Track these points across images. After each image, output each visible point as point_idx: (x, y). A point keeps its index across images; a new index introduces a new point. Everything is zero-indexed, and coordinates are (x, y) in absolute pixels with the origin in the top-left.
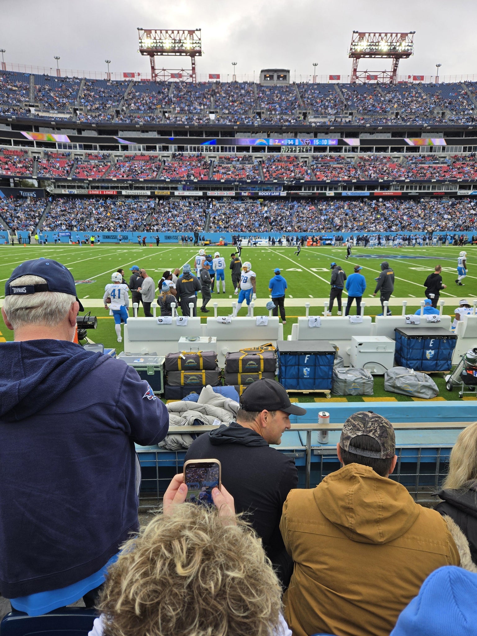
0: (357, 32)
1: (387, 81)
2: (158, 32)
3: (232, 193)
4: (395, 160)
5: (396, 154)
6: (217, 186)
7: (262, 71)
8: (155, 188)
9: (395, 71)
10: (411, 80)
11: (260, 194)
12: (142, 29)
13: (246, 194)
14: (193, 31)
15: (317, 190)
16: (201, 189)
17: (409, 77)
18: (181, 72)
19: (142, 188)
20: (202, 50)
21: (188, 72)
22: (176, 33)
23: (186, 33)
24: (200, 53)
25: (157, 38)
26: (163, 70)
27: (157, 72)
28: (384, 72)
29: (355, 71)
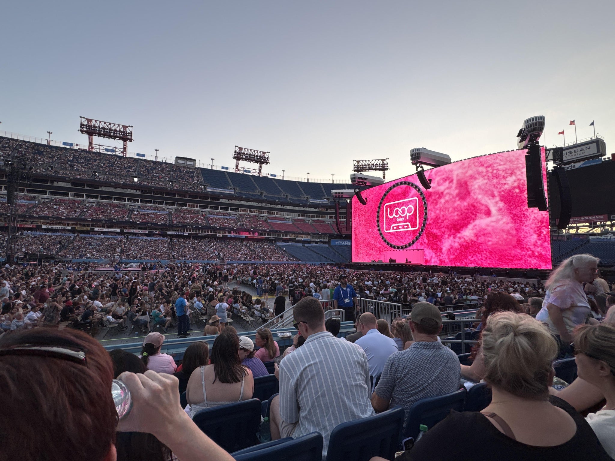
0: (238, 147)
1: (256, 175)
2: (98, 122)
3: (146, 232)
4: (261, 218)
6: (134, 225)
7: (177, 157)
8: (77, 225)
9: (260, 170)
10: (269, 177)
11: (168, 233)
12: (84, 118)
13: (157, 233)
14: (127, 127)
15: (211, 232)
16: (118, 227)
17: (269, 174)
18: (115, 149)
19: (64, 224)
20: (133, 138)
21: (120, 149)
22: (112, 125)
23: (121, 127)
24: (131, 140)
25: (96, 125)
26: (99, 145)
27: (93, 146)
28: (254, 170)
29: (237, 166)
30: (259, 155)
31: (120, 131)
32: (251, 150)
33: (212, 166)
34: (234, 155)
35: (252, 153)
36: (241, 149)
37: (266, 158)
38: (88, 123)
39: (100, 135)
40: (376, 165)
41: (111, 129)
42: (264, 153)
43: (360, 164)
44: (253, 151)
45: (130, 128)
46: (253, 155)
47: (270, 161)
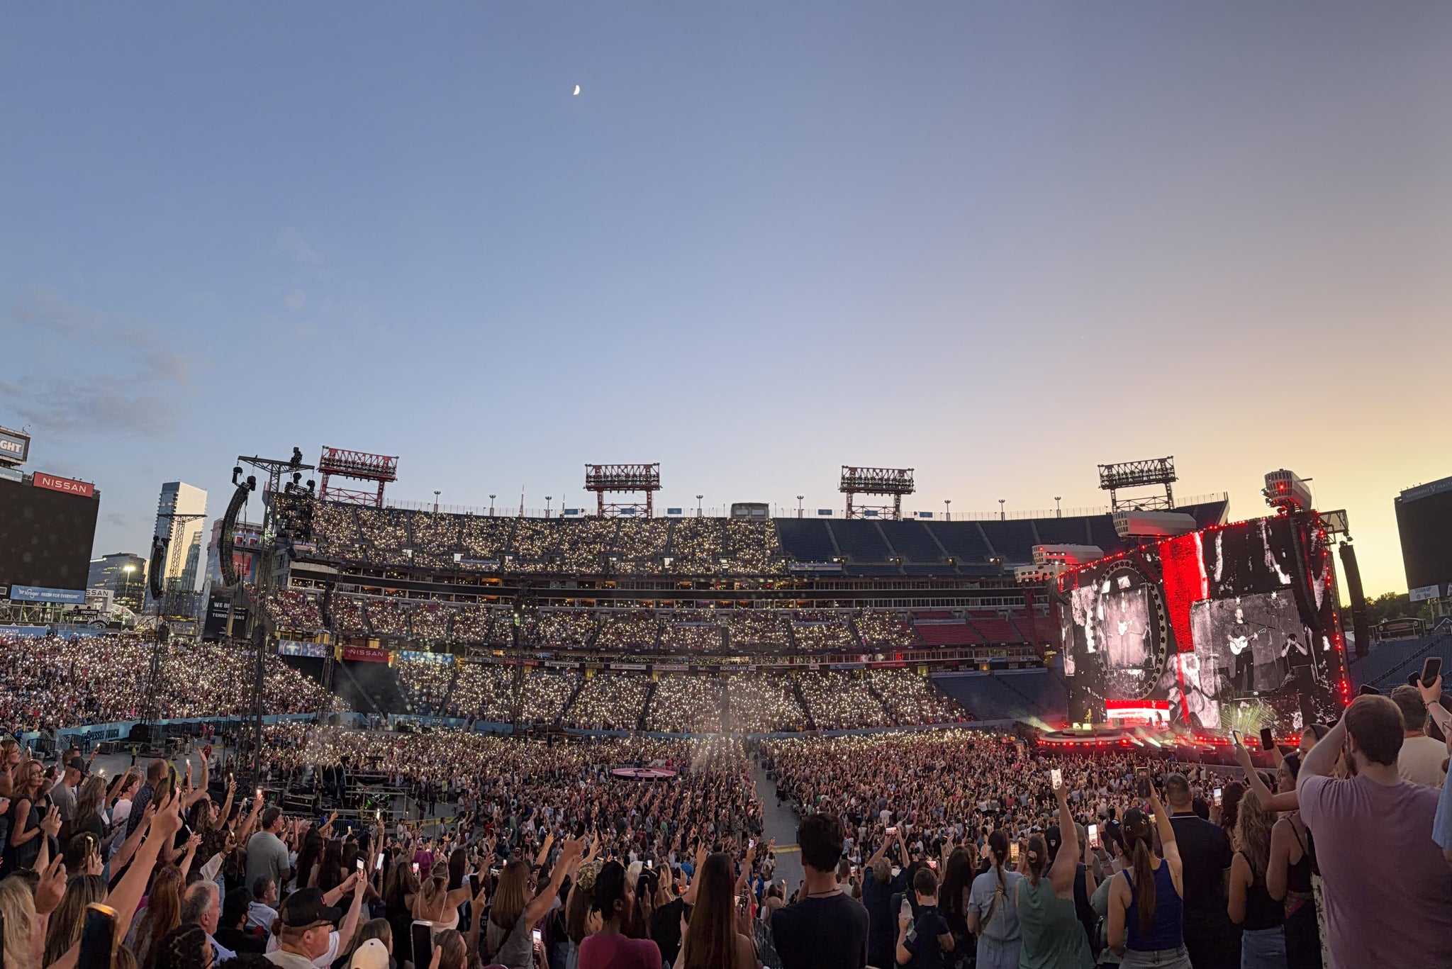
0: (847, 467)
1: (890, 517)
2: (609, 468)
4: (901, 615)
5: (902, 609)
7: (734, 505)
9: (897, 507)
10: (918, 518)
14: (651, 467)
17: (915, 513)
18: (634, 508)
20: (660, 484)
21: (643, 507)
22: (629, 467)
23: (642, 467)
24: (657, 487)
25: (608, 474)
26: (613, 505)
27: (605, 507)
28: (885, 508)
29: (850, 506)
30: (892, 477)
31: (640, 475)
32: (874, 470)
33: (800, 511)
34: (842, 483)
35: (877, 474)
36: (853, 470)
37: (906, 480)
38: (596, 472)
39: (612, 488)
40: (1149, 470)
41: (627, 476)
42: (902, 472)
43: (1114, 472)
44: (878, 471)
45: (656, 468)
46: (879, 479)
47: (916, 486)
